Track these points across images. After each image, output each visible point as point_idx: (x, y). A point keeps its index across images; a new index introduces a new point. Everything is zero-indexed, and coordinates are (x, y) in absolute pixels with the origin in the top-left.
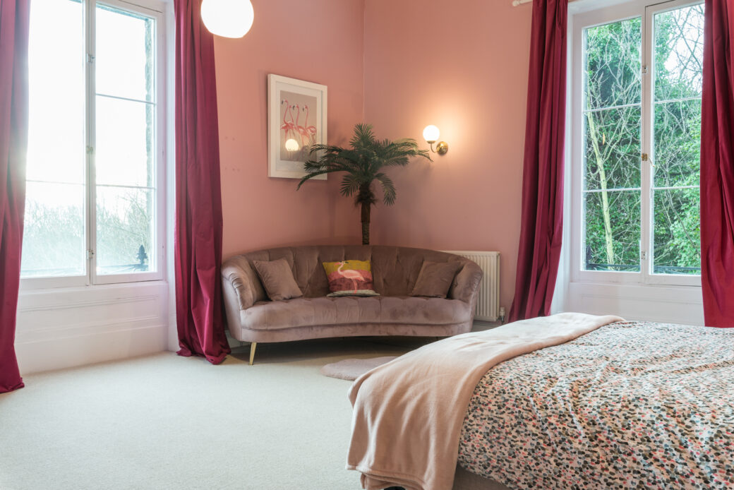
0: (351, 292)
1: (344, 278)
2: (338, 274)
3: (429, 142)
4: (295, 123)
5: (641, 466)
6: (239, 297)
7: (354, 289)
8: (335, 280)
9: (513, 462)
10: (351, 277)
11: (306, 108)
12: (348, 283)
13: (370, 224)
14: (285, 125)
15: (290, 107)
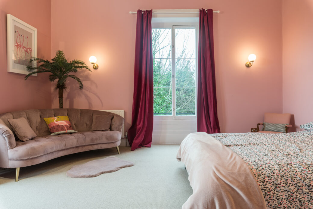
0: (64, 132)
1: (59, 125)
2: (55, 123)
3: (92, 63)
4: (22, 45)
5: (286, 188)
6: (7, 142)
7: (65, 130)
8: (54, 126)
9: (281, 207)
10: (63, 125)
11: (27, 37)
12: (62, 128)
13: (63, 99)
14: (17, 44)
15: (20, 35)
